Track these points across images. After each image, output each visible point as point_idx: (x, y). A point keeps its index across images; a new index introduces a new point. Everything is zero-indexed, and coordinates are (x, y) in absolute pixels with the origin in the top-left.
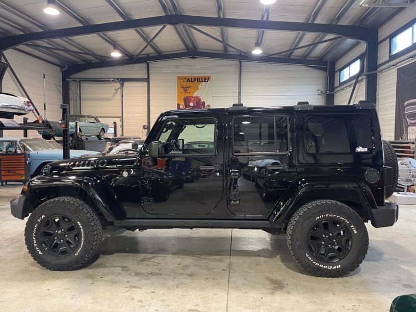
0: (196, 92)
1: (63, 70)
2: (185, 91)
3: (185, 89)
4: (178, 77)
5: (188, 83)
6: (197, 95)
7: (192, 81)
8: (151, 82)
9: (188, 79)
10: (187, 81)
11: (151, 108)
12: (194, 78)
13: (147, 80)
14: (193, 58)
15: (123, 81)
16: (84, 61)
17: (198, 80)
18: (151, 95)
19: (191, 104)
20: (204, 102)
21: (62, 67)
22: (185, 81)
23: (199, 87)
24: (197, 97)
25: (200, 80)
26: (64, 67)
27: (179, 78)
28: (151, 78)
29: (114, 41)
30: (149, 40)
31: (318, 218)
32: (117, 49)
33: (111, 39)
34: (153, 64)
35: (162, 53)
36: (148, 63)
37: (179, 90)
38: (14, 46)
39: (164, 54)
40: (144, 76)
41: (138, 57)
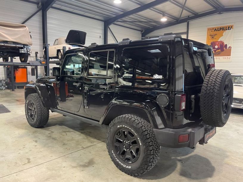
0: (221, 38)
1: (142, 33)
2: (213, 38)
3: (212, 37)
4: (208, 28)
5: (215, 31)
6: (221, 40)
7: (218, 30)
8: (189, 34)
9: (216, 29)
10: (214, 31)
12: (220, 28)
14: (220, 13)
16: (152, 26)
17: (223, 29)
19: (216, 47)
20: (226, 45)
21: (142, 31)
22: (213, 30)
23: (224, 34)
24: (221, 42)
25: (225, 29)
27: (209, 29)
28: (189, 32)
29: (163, 12)
30: (183, 7)
31: (118, 126)
32: (165, 16)
33: (161, 11)
34: (192, 22)
35: (197, 13)
36: (188, 22)
37: (208, 37)
38: (113, 23)
39: (199, 14)
40: (185, 31)
41: (181, 19)
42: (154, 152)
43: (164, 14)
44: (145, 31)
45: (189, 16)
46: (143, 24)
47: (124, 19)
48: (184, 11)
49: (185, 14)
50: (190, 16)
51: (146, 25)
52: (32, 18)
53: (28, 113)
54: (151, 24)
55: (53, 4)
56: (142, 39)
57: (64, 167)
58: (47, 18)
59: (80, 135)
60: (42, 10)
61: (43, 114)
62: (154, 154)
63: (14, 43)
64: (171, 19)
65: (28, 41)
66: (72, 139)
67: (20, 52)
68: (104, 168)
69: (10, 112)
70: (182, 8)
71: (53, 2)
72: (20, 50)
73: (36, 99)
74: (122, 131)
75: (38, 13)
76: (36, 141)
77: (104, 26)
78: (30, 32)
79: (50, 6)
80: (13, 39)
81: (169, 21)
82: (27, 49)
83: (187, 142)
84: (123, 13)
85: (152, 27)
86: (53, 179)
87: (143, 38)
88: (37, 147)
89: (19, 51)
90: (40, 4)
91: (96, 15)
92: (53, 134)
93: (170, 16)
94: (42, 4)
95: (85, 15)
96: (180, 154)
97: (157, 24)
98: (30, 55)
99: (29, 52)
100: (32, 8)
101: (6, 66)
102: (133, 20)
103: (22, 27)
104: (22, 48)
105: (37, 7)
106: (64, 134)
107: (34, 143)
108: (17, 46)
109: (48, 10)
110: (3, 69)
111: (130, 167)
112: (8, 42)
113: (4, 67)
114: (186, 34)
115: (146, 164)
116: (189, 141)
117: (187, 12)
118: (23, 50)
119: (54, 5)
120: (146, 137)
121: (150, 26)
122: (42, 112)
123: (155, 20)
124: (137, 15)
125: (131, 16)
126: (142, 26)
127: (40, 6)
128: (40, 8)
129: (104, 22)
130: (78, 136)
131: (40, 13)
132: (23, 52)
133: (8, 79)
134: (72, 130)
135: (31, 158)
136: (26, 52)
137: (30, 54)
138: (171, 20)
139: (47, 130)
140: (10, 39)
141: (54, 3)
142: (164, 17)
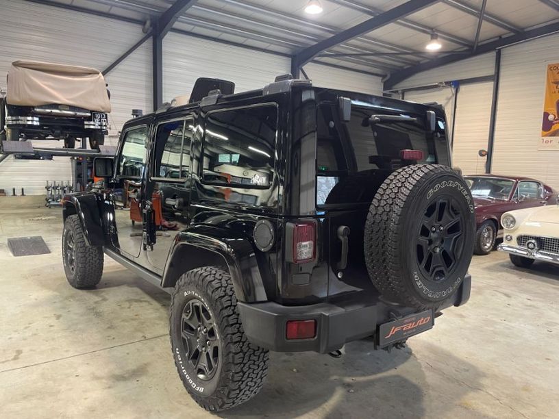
1: (385, 80)
4: (549, 65)
8: (501, 80)
11: (497, 123)
13: (496, 78)
15: (457, 84)
16: (409, 64)
18: (499, 102)
21: (384, 76)
26: (386, 76)
27: (551, 68)
28: (501, 74)
29: (431, 28)
30: (481, 13)
31: (186, 294)
32: (436, 38)
33: (426, 27)
34: (507, 52)
35: (523, 29)
36: (499, 50)
37: (549, 87)
38: (311, 59)
39: (526, 30)
40: (492, 72)
41: (480, 44)
42: (244, 358)
43: (433, 33)
44: (391, 75)
45: (500, 37)
46: (386, 58)
47: (336, 48)
48: (484, 23)
49: (489, 31)
50: (503, 37)
51: (394, 60)
52: (131, 55)
53: (66, 255)
54: (406, 59)
55: (174, 22)
56: (384, 94)
57: (77, 376)
58: (163, 53)
59: (157, 309)
60: (151, 37)
61: (88, 260)
62: (245, 362)
63: (72, 108)
64: (453, 44)
65: (103, 104)
66: (137, 317)
67: (86, 127)
68: (157, 387)
69: (50, 253)
70: (478, 16)
71: (173, 18)
72: (86, 123)
73: (76, 227)
74: (193, 303)
75: (144, 44)
76: (58, 317)
77: (292, 67)
78: (107, 85)
79: (167, 27)
80: (68, 99)
81: (450, 50)
82: (100, 121)
83: (313, 339)
84: (333, 35)
85: (409, 66)
86: (39, 399)
87: (385, 92)
88: (52, 328)
89: (84, 125)
90: (148, 23)
91: (272, 44)
92: (105, 303)
93: (450, 37)
94: (153, 25)
95: (246, 43)
96: (357, 370)
97: (421, 59)
98: (106, 133)
99: (104, 128)
100: (131, 33)
101: (75, 158)
102: (359, 51)
103: (90, 74)
104: (89, 119)
105: (143, 31)
106: (127, 305)
107: (53, 321)
108: (78, 114)
109: (166, 37)
110: (70, 163)
111: (202, 390)
112: (59, 107)
113: (72, 159)
114: (493, 80)
115: (227, 386)
116: (316, 338)
117: (495, 27)
118: (92, 123)
119: (177, 25)
120: (227, 321)
121: (403, 64)
122: (87, 256)
123: (414, 48)
124: (366, 37)
125: (352, 41)
126: (383, 63)
127: (148, 29)
128: (149, 31)
129: (290, 59)
130: (151, 311)
131: (148, 44)
132: (92, 127)
133: (79, 184)
134: (147, 298)
135: (26, 350)
136: (99, 127)
137: (109, 130)
138: (454, 46)
139: (97, 295)
140: (62, 99)
141: (176, 21)
142: (435, 41)
